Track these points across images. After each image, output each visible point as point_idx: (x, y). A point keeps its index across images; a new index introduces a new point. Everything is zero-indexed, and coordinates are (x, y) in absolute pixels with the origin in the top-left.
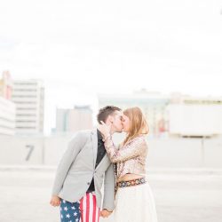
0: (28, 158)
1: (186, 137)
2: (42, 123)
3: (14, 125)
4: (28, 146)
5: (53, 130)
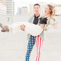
0: (8, 21)
2: (14, 12)
3: (6, 12)
4: (8, 18)
5: (17, 14)
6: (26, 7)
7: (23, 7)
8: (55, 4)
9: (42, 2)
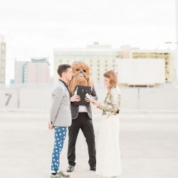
0: (7, 104)
1: (132, 86)
4: (7, 95)
6: (43, 60)
7: (34, 60)
8: (138, 49)
9: (97, 43)
